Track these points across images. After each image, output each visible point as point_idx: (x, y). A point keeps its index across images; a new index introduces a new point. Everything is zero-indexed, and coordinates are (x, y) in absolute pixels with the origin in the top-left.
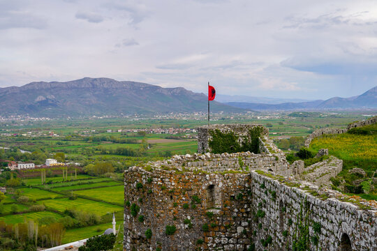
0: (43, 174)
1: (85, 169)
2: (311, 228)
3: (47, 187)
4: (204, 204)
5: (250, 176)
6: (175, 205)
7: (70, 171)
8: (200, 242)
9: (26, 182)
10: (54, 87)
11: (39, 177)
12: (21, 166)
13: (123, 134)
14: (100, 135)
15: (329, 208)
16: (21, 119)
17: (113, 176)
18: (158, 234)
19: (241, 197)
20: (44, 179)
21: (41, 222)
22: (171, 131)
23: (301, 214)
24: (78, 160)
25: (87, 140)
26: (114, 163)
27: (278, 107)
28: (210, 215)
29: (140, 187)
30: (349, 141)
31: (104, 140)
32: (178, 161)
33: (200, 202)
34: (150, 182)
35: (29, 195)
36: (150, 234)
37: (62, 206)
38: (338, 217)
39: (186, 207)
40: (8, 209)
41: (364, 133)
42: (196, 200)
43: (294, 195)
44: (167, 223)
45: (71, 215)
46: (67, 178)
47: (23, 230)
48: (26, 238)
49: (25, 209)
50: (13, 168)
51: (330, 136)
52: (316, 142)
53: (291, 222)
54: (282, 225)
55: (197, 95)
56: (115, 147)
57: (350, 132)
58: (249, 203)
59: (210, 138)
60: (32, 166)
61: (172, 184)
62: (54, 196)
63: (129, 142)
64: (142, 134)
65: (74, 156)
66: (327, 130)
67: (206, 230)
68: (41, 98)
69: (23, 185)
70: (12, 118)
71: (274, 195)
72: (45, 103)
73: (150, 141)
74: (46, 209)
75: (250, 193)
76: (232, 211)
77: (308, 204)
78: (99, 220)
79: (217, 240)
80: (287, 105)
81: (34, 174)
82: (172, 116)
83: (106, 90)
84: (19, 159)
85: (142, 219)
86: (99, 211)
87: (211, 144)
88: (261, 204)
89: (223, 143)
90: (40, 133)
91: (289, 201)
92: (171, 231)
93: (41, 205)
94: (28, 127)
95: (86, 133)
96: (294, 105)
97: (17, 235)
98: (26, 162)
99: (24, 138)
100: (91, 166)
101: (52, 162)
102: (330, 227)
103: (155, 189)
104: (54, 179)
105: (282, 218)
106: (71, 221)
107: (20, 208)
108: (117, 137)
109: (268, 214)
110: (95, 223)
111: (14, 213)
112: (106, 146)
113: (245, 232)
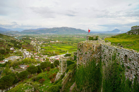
0: (56, 43)
1: (63, 43)
2: (117, 54)
3: (56, 45)
4: (92, 49)
5: (101, 44)
6: (87, 49)
7: (60, 43)
8: (91, 55)
9: (53, 44)
10: (58, 28)
11: (55, 44)
12: (52, 42)
13: (69, 37)
14: (65, 37)
15: (122, 50)
16: (52, 34)
17: (68, 44)
18: (84, 54)
19: (99, 48)
20: (56, 44)
21: (56, 51)
22: (78, 36)
23: (114, 51)
24: (62, 41)
25: (63, 38)
26: (68, 42)
27: (97, 32)
28: (93, 51)
29: (80, 46)
30: (112, 39)
31: (66, 38)
32: (86, 42)
33: (91, 49)
34: (83, 45)
35: (53, 47)
36: (82, 54)
37: (59, 49)
38: (124, 52)
39: (89, 49)
40: (50, 49)
41: (115, 37)
42: (91, 48)
43: (113, 48)
44: (85, 52)
45: (61, 50)
46: (60, 44)
47: (53, 52)
48: (53, 54)
49: (53, 49)
50: (51, 42)
51: (108, 38)
52: (106, 39)
53: (112, 52)
54: (109, 53)
55: (82, 30)
56: (68, 39)
57: (112, 37)
58: (100, 49)
59: (89, 38)
60: (54, 42)
61: (87, 45)
62: (58, 47)
63: (70, 38)
64: (73, 37)
65: (61, 40)
66: (107, 37)
67: (92, 53)
68: (55, 30)
69: (52, 45)
70: (50, 33)
71: (107, 48)
72: (56, 31)
73: (74, 38)
74: (56, 49)
75: (101, 47)
76: (97, 50)
77: (117, 49)
78: (65, 51)
79: (94, 55)
80: (99, 32)
81: (54, 43)
82: (78, 34)
83: (67, 29)
84: (52, 41)
85: (81, 51)
86: (65, 50)
87: (89, 39)
88: (103, 49)
89: (91, 39)
90: (55, 36)
91: (111, 49)
92: (86, 53)
93: (55, 48)
94: (53, 35)
95: (63, 36)
96: (100, 32)
97: (52, 53)
98: (53, 41)
99: (52, 37)
100: (64, 42)
101: (57, 41)
102: (122, 53)
103: (84, 46)
104: (58, 44)
105: (109, 52)
106: (61, 51)
107: (52, 49)
108: (68, 37)
109: (105, 51)
110: (65, 52)
111: (51, 50)
112: (66, 39)
113: (99, 54)
